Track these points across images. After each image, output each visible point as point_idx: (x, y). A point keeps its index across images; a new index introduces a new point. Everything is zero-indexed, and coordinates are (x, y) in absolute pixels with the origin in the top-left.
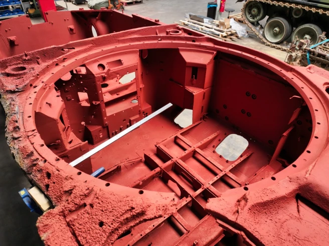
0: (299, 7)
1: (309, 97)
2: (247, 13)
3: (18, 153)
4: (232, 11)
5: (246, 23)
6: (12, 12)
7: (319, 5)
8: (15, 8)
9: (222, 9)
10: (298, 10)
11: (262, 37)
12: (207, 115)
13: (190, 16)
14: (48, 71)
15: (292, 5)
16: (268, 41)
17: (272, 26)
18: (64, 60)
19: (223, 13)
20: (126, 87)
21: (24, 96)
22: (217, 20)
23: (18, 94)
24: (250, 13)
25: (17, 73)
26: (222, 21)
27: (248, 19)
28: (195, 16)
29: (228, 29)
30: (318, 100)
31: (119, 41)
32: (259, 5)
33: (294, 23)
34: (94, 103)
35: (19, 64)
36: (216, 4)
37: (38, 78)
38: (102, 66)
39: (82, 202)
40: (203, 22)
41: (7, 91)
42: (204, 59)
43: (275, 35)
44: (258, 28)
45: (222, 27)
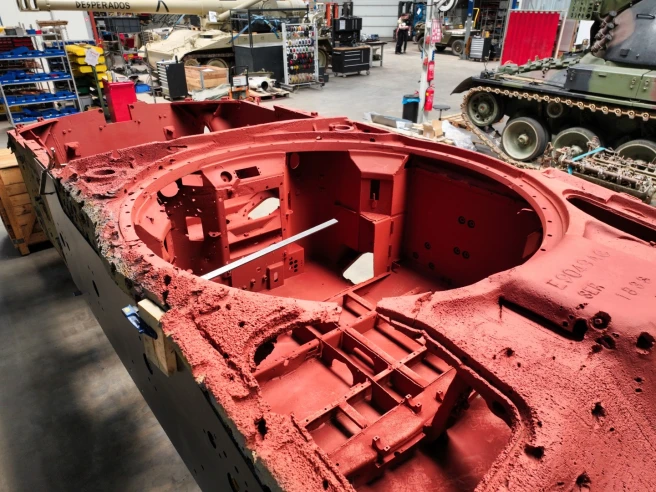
0: (557, 100)
1: (541, 206)
2: (471, 112)
3: (121, 262)
4: (446, 109)
5: (470, 129)
6: (59, 113)
7: (589, 97)
8: (63, 106)
9: (428, 106)
10: (556, 106)
11: (499, 151)
12: (398, 262)
13: (373, 116)
14: (148, 175)
15: (544, 98)
16: (511, 157)
17: (515, 132)
18: (172, 161)
19: (430, 112)
20: (261, 223)
21: (117, 204)
22: (421, 122)
23: (108, 200)
24: (475, 111)
25: (103, 176)
26: (427, 123)
27: (473, 121)
28: (382, 118)
29: (438, 137)
30: (553, 210)
31: (255, 140)
32: (490, 97)
33: (552, 128)
34: (211, 234)
35: (104, 166)
36: (418, 98)
37: (134, 183)
38: (226, 176)
39: (216, 304)
40: (395, 127)
41: (94, 195)
42: (389, 167)
43: (522, 147)
44: (492, 135)
45: (428, 135)
